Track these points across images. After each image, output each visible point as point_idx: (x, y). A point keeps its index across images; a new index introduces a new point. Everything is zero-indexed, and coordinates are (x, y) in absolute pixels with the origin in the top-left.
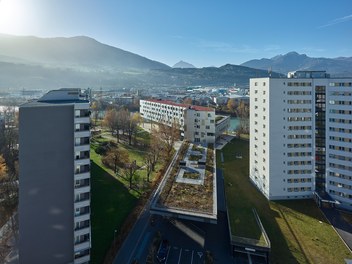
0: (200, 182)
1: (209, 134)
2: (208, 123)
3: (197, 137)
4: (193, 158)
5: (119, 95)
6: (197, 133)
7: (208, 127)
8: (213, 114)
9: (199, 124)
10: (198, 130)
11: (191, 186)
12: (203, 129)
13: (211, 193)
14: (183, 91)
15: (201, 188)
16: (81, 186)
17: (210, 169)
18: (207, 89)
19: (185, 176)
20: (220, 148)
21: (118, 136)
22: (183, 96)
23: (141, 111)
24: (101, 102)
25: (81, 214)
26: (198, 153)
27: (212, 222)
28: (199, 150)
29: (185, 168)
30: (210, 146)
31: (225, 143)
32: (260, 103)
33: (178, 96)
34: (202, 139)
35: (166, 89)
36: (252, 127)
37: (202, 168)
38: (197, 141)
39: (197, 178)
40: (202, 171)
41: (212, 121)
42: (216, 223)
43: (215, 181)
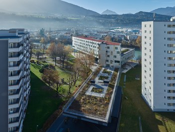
0: (102, 95)
1: (116, 61)
2: (115, 53)
3: (107, 63)
4: (101, 78)
5: (63, 33)
6: (107, 61)
7: (115, 57)
8: (119, 47)
9: (109, 54)
10: (108, 58)
11: (95, 98)
12: (111, 58)
13: (108, 104)
14: (107, 31)
15: (101, 100)
16: (14, 94)
17: (112, 86)
18: (124, 30)
19: (92, 91)
20: (125, 71)
21: (55, 61)
22: (105, 34)
23: (73, 45)
24: (50, 38)
25: (14, 113)
26: (106, 75)
27: (104, 124)
28: (108, 72)
29: (94, 85)
30: (116, 70)
31: (129, 68)
32: (147, 40)
33: (103, 34)
34: (111, 65)
35: (96, 29)
36: (143, 57)
37: (106, 86)
38: (108, 66)
39: (100, 92)
40: (106, 88)
41: (118, 52)
42: (106, 125)
43: (113, 96)
